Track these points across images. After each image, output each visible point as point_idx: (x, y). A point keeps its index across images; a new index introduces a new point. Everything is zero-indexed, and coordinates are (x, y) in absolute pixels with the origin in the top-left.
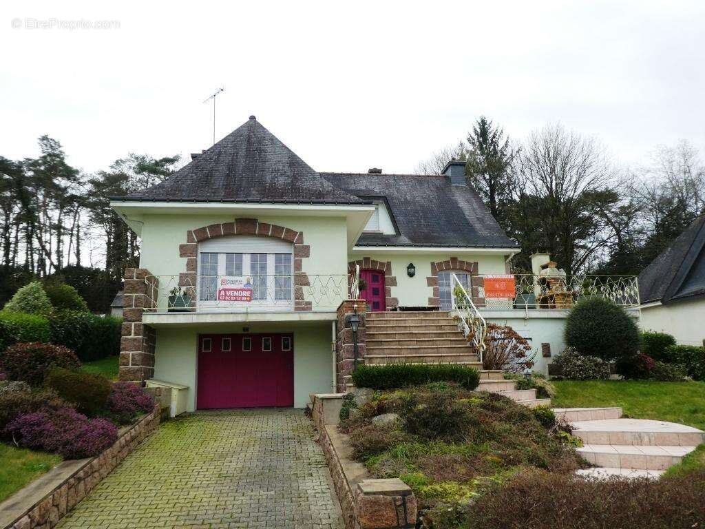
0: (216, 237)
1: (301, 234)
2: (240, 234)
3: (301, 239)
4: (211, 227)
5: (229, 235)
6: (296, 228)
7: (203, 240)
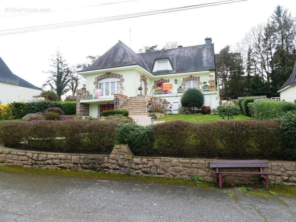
0: (102, 79)
1: (122, 75)
2: (108, 77)
3: (122, 77)
4: (103, 75)
5: (105, 78)
6: (120, 74)
7: (99, 80)
